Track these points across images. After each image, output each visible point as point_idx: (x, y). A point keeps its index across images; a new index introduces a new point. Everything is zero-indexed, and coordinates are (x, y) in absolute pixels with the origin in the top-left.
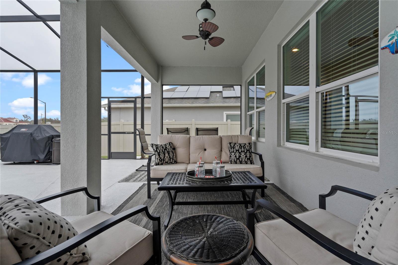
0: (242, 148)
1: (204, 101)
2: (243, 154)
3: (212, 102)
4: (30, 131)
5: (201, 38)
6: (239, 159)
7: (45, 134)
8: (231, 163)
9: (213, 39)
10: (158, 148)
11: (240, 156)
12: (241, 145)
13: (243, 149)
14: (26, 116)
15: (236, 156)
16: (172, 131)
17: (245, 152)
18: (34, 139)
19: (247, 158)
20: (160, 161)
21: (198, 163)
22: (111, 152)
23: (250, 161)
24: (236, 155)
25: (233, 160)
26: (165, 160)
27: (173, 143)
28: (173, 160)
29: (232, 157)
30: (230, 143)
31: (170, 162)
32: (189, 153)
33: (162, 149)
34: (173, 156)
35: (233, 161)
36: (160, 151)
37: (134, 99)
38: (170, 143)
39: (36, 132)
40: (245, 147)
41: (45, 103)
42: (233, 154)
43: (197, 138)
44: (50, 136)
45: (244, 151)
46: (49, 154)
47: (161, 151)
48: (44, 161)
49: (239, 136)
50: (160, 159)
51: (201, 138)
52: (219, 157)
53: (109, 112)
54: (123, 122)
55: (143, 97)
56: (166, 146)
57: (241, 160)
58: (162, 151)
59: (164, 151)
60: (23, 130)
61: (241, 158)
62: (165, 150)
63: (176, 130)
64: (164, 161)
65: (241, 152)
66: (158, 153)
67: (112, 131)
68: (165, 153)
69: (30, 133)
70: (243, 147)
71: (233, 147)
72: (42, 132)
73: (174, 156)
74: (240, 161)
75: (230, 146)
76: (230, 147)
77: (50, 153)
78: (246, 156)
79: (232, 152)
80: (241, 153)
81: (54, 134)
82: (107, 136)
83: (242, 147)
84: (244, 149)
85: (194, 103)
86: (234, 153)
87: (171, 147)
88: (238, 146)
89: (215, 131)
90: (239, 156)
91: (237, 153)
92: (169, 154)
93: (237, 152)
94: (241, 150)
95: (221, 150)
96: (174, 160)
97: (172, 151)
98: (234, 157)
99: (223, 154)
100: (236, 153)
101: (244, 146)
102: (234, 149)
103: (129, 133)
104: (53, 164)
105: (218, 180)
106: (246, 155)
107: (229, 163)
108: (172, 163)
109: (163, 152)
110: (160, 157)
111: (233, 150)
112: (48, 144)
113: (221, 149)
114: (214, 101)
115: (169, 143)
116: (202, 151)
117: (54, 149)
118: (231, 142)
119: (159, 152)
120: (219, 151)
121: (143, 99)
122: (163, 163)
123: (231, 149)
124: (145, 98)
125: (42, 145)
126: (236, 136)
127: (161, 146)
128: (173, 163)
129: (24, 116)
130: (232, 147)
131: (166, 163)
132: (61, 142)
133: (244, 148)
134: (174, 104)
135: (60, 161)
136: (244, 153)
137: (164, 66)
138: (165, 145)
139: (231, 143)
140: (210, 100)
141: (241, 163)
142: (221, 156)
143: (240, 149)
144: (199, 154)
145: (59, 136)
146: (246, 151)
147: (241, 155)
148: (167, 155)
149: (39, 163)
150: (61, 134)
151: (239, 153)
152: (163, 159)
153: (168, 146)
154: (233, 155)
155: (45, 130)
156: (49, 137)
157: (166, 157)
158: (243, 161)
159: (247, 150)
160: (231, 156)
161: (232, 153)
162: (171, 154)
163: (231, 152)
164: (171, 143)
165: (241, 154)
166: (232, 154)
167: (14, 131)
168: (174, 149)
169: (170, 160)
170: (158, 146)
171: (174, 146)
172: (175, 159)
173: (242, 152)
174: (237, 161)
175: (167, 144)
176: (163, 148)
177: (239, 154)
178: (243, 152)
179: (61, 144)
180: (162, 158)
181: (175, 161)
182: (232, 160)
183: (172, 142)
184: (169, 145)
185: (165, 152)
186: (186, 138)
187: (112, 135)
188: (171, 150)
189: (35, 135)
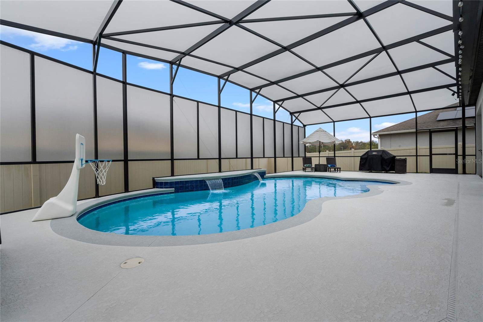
7: (390, 155)
18: (383, 158)
22: (433, 168)
60: (374, 153)
67: (432, 153)
72: (387, 154)
103: (450, 154)
125: (388, 162)
156: (392, 157)
167: (369, 154)
187: (433, 156)
189: (383, 156)
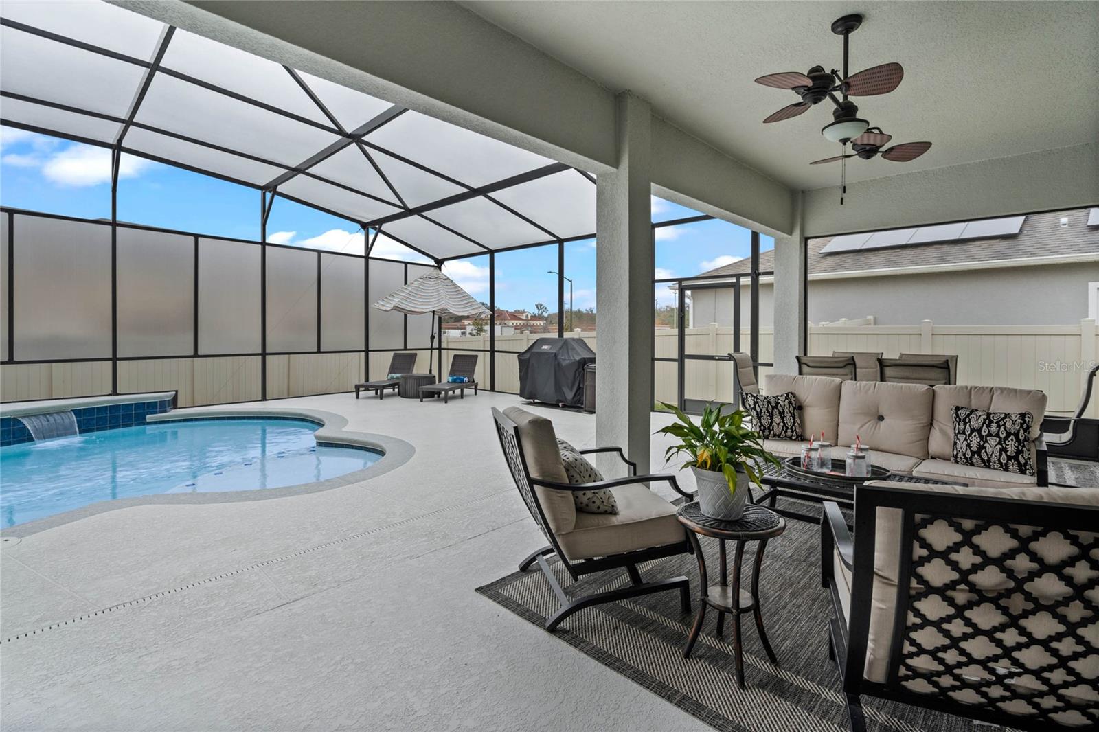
0: (994, 425)
1: (988, 252)
2: (992, 441)
3: (1030, 249)
4: (554, 351)
5: (857, 156)
6: (979, 453)
7: (575, 355)
8: (957, 462)
9: (894, 151)
10: (757, 402)
11: (981, 448)
12: (991, 416)
13: (994, 429)
14: (541, 305)
15: (968, 445)
16: (811, 364)
17: (1000, 438)
18: (559, 364)
19: (1008, 453)
20: (760, 429)
21: (854, 446)
22: (685, 398)
23: (1020, 465)
24: (971, 441)
25: (960, 454)
26: (773, 429)
27: (797, 394)
28: (792, 432)
29: (959, 446)
30: (957, 409)
31: (786, 436)
32: (835, 422)
33: (766, 406)
34: (794, 423)
35: (961, 458)
36: (761, 410)
37: (734, 280)
38: (790, 395)
39: (561, 351)
40: (1002, 423)
41: (571, 281)
42: (962, 437)
43: (859, 388)
44: (581, 359)
45: (997, 435)
46: (578, 392)
47: (764, 409)
48: (573, 405)
49: (997, 391)
50: (760, 427)
51: (869, 389)
52: (921, 440)
53: (682, 311)
54: (717, 329)
55: (755, 272)
56: (779, 399)
57: (986, 458)
58: (767, 409)
59: (772, 411)
60: (545, 347)
61: (986, 453)
62: (773, 408)
63: (821, 362)
64: (770, 431)
65: (987, 436)
66: (757, 413)
67: (687, 352)
68: (773, 415)
69: (553, 355)
70: (998, 423)
71: (965, 419)
72: (570, 351)
73: (796, 424)
74: (983, 460)
75: (954, 415)
76: (956, 418)
77: (580, 390)
78: (1004, 450)
79: (961, 432)
80: (988, 438)
81: (587, 355)
82: (677, 363)
83: (993, 422)
84: (999, 430)
85: (948, 261)
86: (966, 435)
87: (790, 403)
88: (981, 420)
89: (940, 370)
90: (979, 445)
91: (975, 436)
92: (782, 418)
93: (973, 435)
94: (989, 431)
95: (931, 425)
96: (794, 433)
97: (790, 413)
98: (964, 447)
99: (936, 435)
100: (970, 435)
101: (1000, 421)
102: (965, 424)
103: (721, 358)
104: (586, 411)
105: (845, 481)
106: (1004, 445)
107: (950, 460)
108: (790, 438)
109: (768, 412)
110: (761, 423)
111: (962, 427)
112: (577, 372)
113: (932, 420)
114: (1039, 246)
115: (788, 394)
116: (869, 421)
117: (587, 383)
118: (960, 406)
119: (759, 411)
120: (922, 425)
121: (755, 277)
122: (769, 435)
123: (959, 425)
124: (759, 274)
125: (570, 375)
126: (984, 390)
127: (765, 398)
128: (793, 438)
129: (537, 306)
130: (960, 419)
131: (775, 435)
132: (597, 371)
133: (999, 426)
134: (873, 267)
135: (595, 408)
136: (998, 439)
137: (809, 191)
138: (776, 398)
139: (962, 408)
140: (1020, 243)
141: (987, 464)
142: (928, 438)
143: (985, 427)
144: (862, 427)
145: (593, 360)
146: (1005, 435)
147: (986, 444)
148: (777, 419)
149: (565, 407)
150: (597, 356)
151: (981, 437)
152: (769, 428)
153: (783, 400)
154: (961, 442)
155: (573, 349)
156: (579, 361)
157: (774, 424)
158: (995, 463)
159: (1009, 434)
160: (955, 443)
161: (959, 435)
162: (789, 420)
163: (957, 432)
164: (791, 393)
165: (987, 441)
166: (958, 439)
167: (534, 350)
168: (800, 408)
169: (786, 432)
170: (758, 399)
171: (800, 403)
172: (798, 430)
173: (989, 435)
174: (974, 460)
175: (782, 396)
176: (770, 404)
177: (982, 439)
178: (995, 436)
179: (597, 376)
180: (766, 424)
181: (798, 436)
182: (957, 453)
183: (793, 391)
184: (786, 399)
185: (774, 413)
186: (830, 385)
187: (687, 361)
188: (789, 411)
189: (559, 357)
